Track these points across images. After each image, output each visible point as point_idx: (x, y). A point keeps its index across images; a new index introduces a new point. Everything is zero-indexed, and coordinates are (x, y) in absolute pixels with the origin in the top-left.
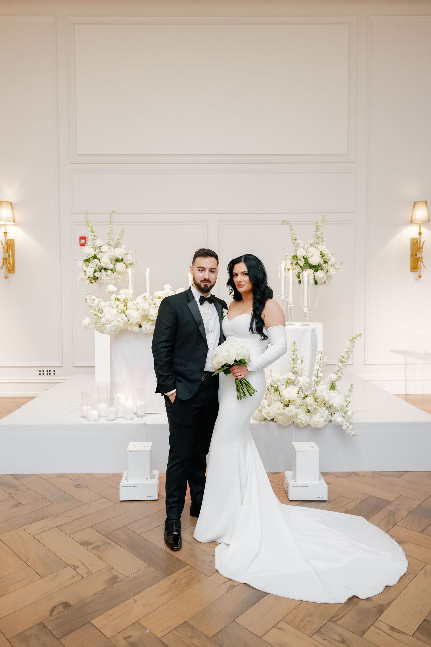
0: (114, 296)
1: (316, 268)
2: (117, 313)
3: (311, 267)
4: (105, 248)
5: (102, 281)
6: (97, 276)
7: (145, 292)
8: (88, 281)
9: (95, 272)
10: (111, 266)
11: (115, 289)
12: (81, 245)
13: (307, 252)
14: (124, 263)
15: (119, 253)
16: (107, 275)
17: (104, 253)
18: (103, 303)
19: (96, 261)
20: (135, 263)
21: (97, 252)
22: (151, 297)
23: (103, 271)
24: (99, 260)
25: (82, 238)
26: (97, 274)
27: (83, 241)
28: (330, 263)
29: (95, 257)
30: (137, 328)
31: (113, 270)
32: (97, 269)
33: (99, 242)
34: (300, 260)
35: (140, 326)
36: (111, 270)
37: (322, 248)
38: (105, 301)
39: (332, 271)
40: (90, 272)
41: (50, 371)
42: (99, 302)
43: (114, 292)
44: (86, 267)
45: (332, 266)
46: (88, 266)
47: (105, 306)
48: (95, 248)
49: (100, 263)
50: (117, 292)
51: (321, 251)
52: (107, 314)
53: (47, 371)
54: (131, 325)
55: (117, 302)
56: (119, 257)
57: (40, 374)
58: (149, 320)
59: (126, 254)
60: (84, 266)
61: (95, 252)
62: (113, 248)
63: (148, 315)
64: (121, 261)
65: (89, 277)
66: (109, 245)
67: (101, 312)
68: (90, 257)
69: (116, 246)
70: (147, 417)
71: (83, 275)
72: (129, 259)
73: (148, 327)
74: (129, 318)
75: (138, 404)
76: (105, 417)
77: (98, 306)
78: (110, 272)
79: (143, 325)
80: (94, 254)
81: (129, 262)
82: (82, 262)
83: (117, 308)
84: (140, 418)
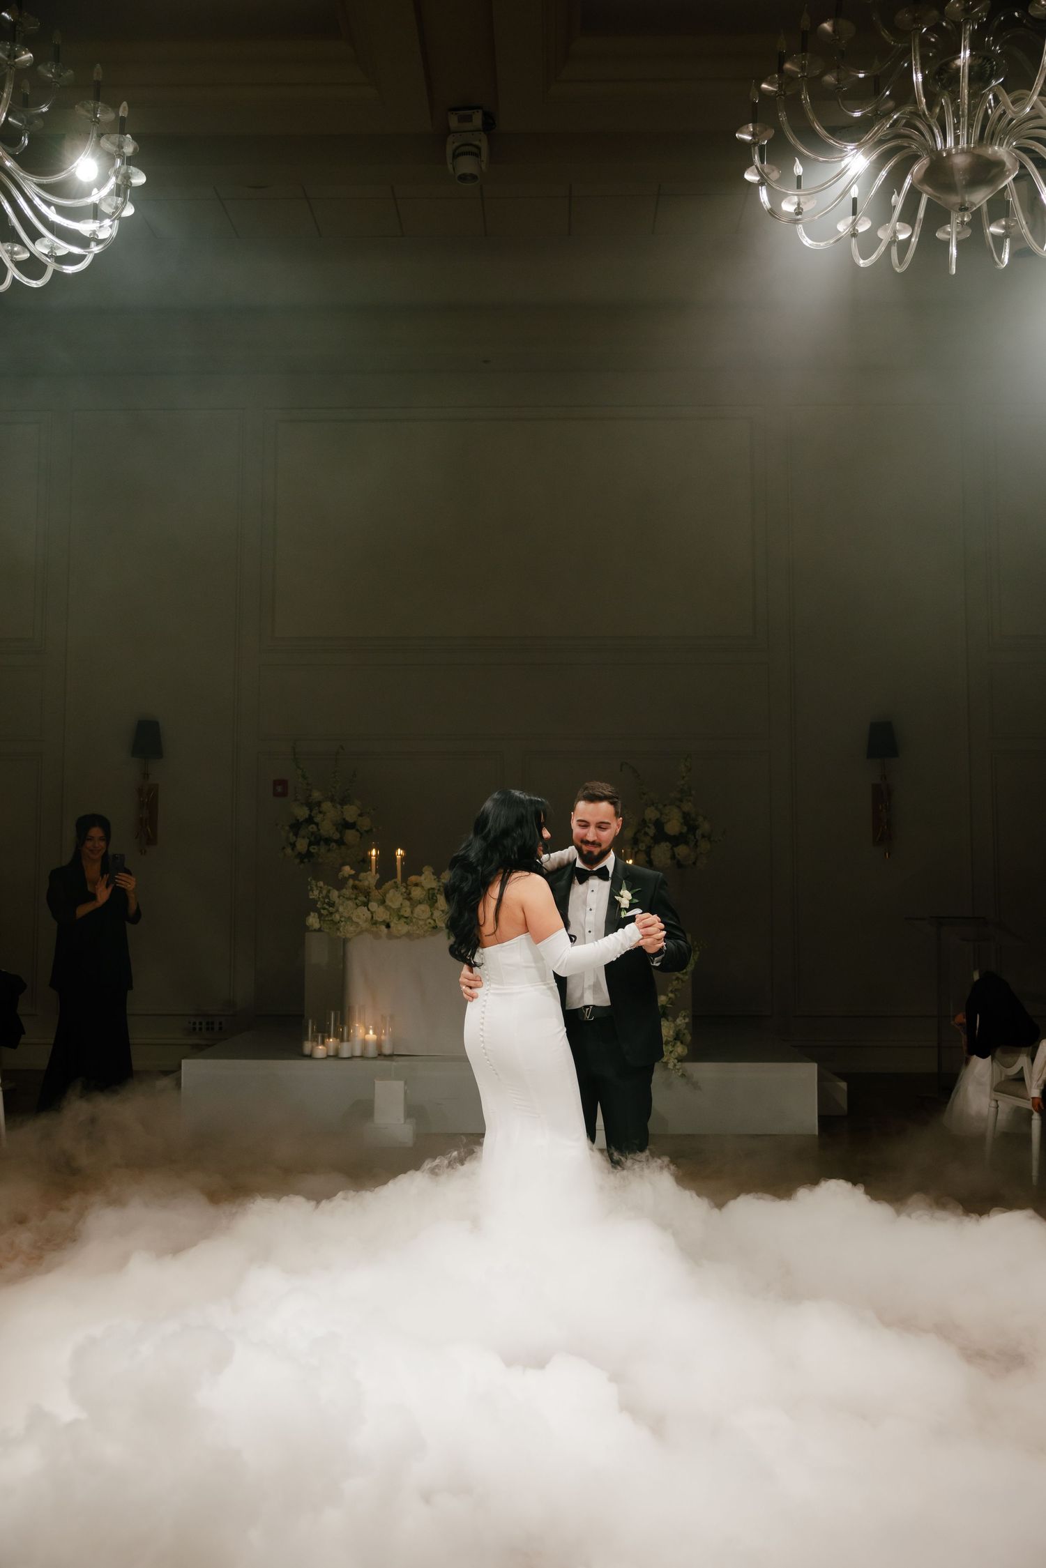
0: (351, 882)
1: (676, 840)
2: (355, 906)
3: (668, 838)
4: (327, 806)
5: (320, 860)
6: (313, 851)
7: (396, 877)
8: (297, 861)
9: (310, 844)
10: (337, 836)
11: (353, 872)
12: (276, 794)
13: (661, 814)
14: (357, 830)
15: (351, 813)
17: (324, 814)
18: (335, 894)
19: (312, 828)
20: (374, 830)
21: (314, 812)
22: (404, 884)
23: (322, 843)
24: (317, 825)
25: (277, 783)
26: (314, 849)
27: (279, 789)
28: (699, 832)
29: (310, 820)
30: (383, 928)
31: (340, 842)
32: (312, 839)
33: (316, 795)
34: (649, 827)
35: (388, 926)
36: (336, 841)
37: (687, 807)
38: (339, 889)
39: (704, 846)
40: (302, 845)
41: (213, 1023)
42: (329, 891)
43: (351, 876)
44: (294, 837)
45: (703, 836)
46: (296, 835)
47: (339, 897)
48: (310, 805)
49: (319, 830)
50: (355, 877)
51: (684, 813)
52: (341, 909)
53: (208, 1023)
54: (375, 923)
55: (355, 891)
56: (350, 819)
57: (194, 1029)
58: (400, 917)
59: (360, 815)
60: (291, 835)
61: (311, 812)
62: (339, 806)
63: (399, 910)
64: (352, 826)
65: (300, 853)
66: (332, 800)
67: (332, 904)
68: (301, 820)
69: (344, 802)
70: (395, 1057)
71: (289, 851)
72: (365, 823)
73: (400, 927)
74: (372, 913)
75: (383, 1037)
76: (336, 1056)
77: (327, 896)
78: (333, 845)
79: (392, 925)
80: (310, 815)
81: (365, 828)
82: (287, 828)
83: (356, 899)
84: (385, 1056)
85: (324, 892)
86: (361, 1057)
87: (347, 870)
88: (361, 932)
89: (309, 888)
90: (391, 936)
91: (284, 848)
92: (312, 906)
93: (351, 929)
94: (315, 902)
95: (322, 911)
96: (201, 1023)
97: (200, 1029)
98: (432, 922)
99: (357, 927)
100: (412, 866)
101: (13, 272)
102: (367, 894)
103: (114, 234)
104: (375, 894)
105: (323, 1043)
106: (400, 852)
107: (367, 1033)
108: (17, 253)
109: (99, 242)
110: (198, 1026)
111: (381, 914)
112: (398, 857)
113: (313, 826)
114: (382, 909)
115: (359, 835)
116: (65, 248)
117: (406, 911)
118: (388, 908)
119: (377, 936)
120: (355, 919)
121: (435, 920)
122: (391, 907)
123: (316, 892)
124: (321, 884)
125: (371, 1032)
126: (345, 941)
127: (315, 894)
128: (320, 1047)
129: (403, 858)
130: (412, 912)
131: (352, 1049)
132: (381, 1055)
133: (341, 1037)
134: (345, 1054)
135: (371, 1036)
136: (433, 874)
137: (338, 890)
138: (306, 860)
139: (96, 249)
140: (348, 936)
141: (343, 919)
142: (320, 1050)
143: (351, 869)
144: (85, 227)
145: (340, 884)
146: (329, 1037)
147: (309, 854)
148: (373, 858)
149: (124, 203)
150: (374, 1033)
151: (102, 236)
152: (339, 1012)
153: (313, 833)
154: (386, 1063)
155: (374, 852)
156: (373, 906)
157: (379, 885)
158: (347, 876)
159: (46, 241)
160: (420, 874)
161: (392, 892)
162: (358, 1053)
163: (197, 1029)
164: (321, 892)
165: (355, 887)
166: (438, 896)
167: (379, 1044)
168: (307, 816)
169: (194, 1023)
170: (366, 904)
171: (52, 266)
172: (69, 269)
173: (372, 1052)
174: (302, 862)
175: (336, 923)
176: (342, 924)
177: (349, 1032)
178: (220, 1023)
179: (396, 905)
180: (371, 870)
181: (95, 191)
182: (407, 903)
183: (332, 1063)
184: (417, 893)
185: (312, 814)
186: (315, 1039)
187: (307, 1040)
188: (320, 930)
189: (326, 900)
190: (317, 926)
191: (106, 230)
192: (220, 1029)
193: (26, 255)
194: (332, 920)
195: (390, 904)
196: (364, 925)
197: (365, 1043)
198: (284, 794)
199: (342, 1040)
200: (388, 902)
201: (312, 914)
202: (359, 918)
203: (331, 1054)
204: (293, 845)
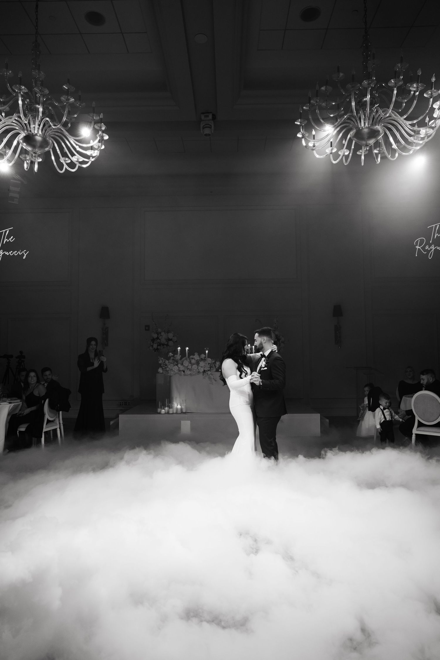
0: (172, 358)
2: (173, 366)
4: (163, 334)
5: (161, 351)
6: (159, 348)
7: (186, 356)
8: (154, 351)
9: (158, 346)
10: (166, 343)
11: (172, 355)
12: (146, 330)
14: (173, 341)
15: (170, 336)
16: (164, 348)
17: (162, 336)
18: (167, 362)
19: (158, 341)
20: (179, 341)
22: (189, 358)
23: (161, 345)
24: (160, 339)
25: (146, 326)
26: (159, 347)
27: (147, 328)
29: (158, 338)
30: (182, 372)
31: (167, 345)
32: (158, 344)
33: (159, 330)
35: (184, 372)
40: (155, 346)
41: (126, 403)
42: (165, 361)
43: (172, 356)
44: (153, 344)
45: (282, 342)
46: (153, 343)
47: (168, 362)
48: (158, 333)
49: (160, 341)
50: (173, 356)
51: (276, 335)
52: (169, 366)
53: (125, 403)
54: (180, 371)
55: (173, 361)
56: (170, 338)
57: (121, 405)
58: (188, 369)
59: (174, 336)
60: (152, 343)
61: (158, 335)
62: (167, 334)
63: (187, 366)
64: (171, 340)
65: (154, 349)
66: (164, 332)
67: (166, 365)
68: (155, 338)
69: (168, 332)
70: (187, 413)
71: (151, 348)
72: (175, 339)
73: (188, 372)
74: (179, 368)
75: (183, 407)
76: (168, 413)
77: (165, 363)
78: (165, 346)
79: (185, 371)
80: (158, 337)
81: (175, 341)
82: (150, 341)
83: (174, 363)
84: (184, 413)
85: (164, 361)
86: (176, 413)
87: (171, 354)
88: (175, 374)
89: (159, 360)
90: (185, 375)
91: (149, 347)
92: (160, 366)
93: (173, 373)
94: (161, 364)
95: (163, 367)
96: (123, 403)
97: (123, 404)
98: (198, 370)
99: (174, 372)
100: (191, 353)
101: (65, 166)
102: (177, 362)
103: (98, 155)
104: (180, 362)
105: (164, 409)
106: (187, 348)
107: (178, 406)
108: (67, 161)
109: (93, 157)
110: (122, 404)
111: (182, 368)
112: (187, 350)
113: (159, 340)
114: (182, 366)
115: (173, 343)
116: (81, 159)
117: (190, 367)
118: (184, 366)
119: (180, 375)
120: (174, 370)
121: (199, 370)
122: (185, 366)
123: (161, 361)
124: (162, 358)
125: (179, 405)
126: (170, 377)
127: (160, 362)
128: (163, 410)
129: (188, 350)
130: (191, 367)
131: (173, 411)
132: (182, 413)
133: (170, 407)
134: (171, 412)
135: (179, 407)
136: (198, 355)
137: (168, 360)
138: (156, 351)
139: (93, 160)
140: (171, 375)
141: (170, 370)
142: (163, 411)
143: (172, 354)
144: (89, 153)
145: (168, 359)
146: (166, 407)
147: (157, 349)
148: (179, 350)
149: (102, 145)
150: (180, 406)
151: (94, 155)
152: (169, 399)
153: (159, 342)
154: (184, 415)
155: (179, 348)
156: (179, 366)
157: (181, 359)
158: (171, 356)
159: (76, 157)
160: (194, 355)
161: (185, 361)
162: (175, 412)
163: (122, 405)
164: (162, 361)
165: (173, 359)
166: (200, 362)
167: (181, 409)
168: (157, 337)
169: (121, 403)
170: (177, 365)
171: (78, 165)
172: (85, 166)
173: (179, 411)
174: (155, 351)
175: (167, 371)
176: (170, 371)
177: (172, 405)
178: (129, 403)
179: (186, 365)
180: (178, 354)
181: (91, 141)
182: (190, 364)
183: (167, 415)
184: (193, 361)
185: (159, 336)
186: (161, 408)
187: (159, 408)
188: (162, 373)
189: (164, 364)
190: (161, 372)
191: (96, 153)
192: (129, 404)
193: (69, 161)
194: (166, 370)
195: (185, 365)
196: (176, 371)
197: (177, 409)
198: (148, 330)
199: (170, 408)
200: (184, 364)
201: (160, 368)
202: (175, 369)
203: (166, 412)
204: (152, 346)
